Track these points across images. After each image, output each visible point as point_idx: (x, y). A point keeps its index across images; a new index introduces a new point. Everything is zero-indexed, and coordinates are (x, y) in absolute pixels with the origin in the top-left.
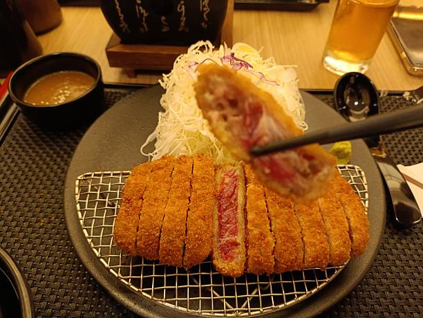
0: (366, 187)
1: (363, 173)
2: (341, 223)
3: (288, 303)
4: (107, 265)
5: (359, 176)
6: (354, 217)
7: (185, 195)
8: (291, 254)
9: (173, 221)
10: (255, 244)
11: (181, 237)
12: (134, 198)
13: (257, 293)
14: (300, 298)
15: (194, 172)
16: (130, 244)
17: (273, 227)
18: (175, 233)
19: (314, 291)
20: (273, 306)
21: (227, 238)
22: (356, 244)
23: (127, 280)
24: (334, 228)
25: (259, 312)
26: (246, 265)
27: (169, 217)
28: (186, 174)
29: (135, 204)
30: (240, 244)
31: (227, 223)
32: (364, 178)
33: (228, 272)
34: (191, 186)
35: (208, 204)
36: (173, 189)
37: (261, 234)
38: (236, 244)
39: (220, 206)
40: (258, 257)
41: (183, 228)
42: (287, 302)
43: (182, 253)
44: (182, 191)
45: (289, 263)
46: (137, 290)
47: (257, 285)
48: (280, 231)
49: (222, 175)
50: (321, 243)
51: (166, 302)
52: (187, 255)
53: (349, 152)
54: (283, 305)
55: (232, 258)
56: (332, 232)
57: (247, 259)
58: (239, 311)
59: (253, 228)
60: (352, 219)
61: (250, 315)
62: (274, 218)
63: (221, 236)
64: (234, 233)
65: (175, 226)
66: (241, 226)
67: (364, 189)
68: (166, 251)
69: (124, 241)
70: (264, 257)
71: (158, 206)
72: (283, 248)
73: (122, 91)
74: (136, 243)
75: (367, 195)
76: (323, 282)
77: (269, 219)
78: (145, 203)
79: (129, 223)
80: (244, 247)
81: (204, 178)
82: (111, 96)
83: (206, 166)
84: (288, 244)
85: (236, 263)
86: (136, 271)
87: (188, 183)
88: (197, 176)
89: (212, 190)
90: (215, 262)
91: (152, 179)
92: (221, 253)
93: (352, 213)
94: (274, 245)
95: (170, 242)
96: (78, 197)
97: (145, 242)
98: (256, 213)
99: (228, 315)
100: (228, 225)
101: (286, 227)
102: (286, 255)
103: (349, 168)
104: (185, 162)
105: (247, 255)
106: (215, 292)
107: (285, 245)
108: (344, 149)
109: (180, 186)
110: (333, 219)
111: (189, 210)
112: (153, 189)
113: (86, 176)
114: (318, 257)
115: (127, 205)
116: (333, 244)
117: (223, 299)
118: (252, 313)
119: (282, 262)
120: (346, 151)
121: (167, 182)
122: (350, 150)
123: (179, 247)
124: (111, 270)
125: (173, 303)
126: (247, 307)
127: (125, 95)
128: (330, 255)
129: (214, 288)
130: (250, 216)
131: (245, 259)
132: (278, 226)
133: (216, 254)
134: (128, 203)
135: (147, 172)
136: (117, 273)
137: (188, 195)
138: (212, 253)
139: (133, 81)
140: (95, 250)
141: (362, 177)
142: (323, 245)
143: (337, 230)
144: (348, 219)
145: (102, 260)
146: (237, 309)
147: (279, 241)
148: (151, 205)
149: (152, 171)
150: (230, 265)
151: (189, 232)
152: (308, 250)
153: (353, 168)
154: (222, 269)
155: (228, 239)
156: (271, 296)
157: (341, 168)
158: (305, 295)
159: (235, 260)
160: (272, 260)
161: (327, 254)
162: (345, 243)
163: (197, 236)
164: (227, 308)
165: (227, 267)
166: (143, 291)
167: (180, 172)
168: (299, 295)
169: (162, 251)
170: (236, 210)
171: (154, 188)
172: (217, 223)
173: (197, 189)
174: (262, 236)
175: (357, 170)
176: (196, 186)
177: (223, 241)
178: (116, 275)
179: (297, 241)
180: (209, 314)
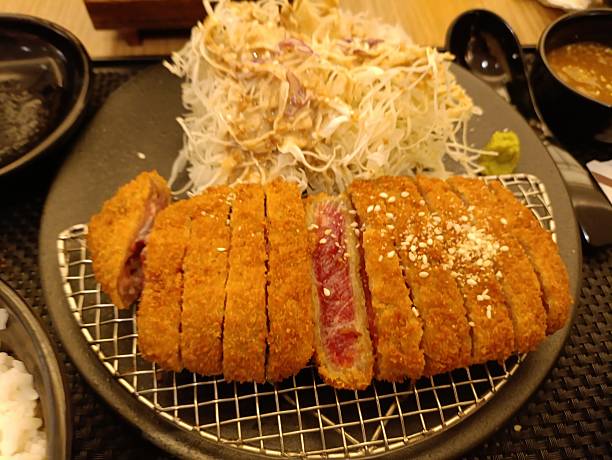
0: (549, 209)
1: (542, 186)
2: (528, 282)
3: (448, 423)
4: (132, 390)
5: (536, 192)
6: (548, 272)
7: (258, 258)
8: (451, 344)
9: (244, 307)
10: (390, 334)
11: (260, 335)
12: (167, 271)
13: (396, 412)
14: (466, 412)
15: (269, 213)
16: (170, 356)
17: (416, 300)
18: (249, 330)
19: (487, 397)
20: (425, 431)
21: (338, 325)
22: (554, 315)
23: (171, 413)
24: (519, 293)
25: (402, 444)
26: (376, 370)
27: (235, 302)
28: (254, 219)
29: (169, 284)
30: (360, 335)
31: (334, 298)
32: (545, 196)
33: (346, 386)
34: (266, 238)
35: (300, 270)
36: (234, 248)
37: (398, 316)
38: (353, 335)
39: (319, 270)
40: (398, 357)
41: (262, 318)
42: (446, 420)
43: (264, 361)
44: (253, 252)
45: (450, 361)
46: (190, 428)
47: (394, 397)
48: (430, 307)
49: (316, 215)
50: (500, 321)
51: (244, 444)
52: (274, 364)
53: (515, 153)
54: (440, 427)
55: (350, 360)
56: (515, 300)
57: (376, 360)
58: (369, 446)
59: (382, 306)
60: (544, 274)
61: (387, 449)
62: (416, 285)
63: (326, 322)
64: (349, 315)
65: (248, 316)
66: (359, 302)
67: (547, 213)
68: (234, 361)
69: (157, 351)
70: (408, 354)
71: (212, 284)
72: (438, 336)
73: (120, 71)
74: (180, 352)
75: (552, 225)
76: (501, 380)
77: (408, 286)
78: (189, 281)
79: (162, 319)
80: (369, 338)
81: (287, 223)
82: (102, 80)
83: (289, 200)
84: (446, 329)
85: (359, 369)
86: (186, 397)
87: (260, 234)
88: (276, 222)
89: (304, 245)
90: (322, 370)
91: (194, 234)
92: (331, 352)
93: (544, 264)
94: (422, 332)
95: (241, 345)
96: (64, 271)
97: (196, 350)
98: (384, 279)
99: (352, 455)
100: (338, 303)
101: (438, 299)
102: (444, 347)
103: (520, 179)
104: (251, 197)
105: (375, 352)
106: (325, 418)
107: (440, 330)
108: (508, 148)
109: (248, 242)
110: (514, 276)
111: (268, 284)
112: (199, 251)
113: (75, 231)
114: (495, 346)
115: (156, 286)
116: (520, 320)
117: (340, 428)
118: (391, 447)
119: (438, 359)
120: (511, 150)
121: (222, 236)
122: (517, 149)
123: (257, 354)
124: (142, 398)
125: (256, 444)
126: (381, 437)
127: (126, 78)
128: (515, 340)
129: (323, 411)
130: (375, 286)
131: (373, 359)
132: (425, 299)
133: (322, 357)
134: (157, 282)
135: (183, 222)
136: (152, 402)
137: (264, 257)
138: (315, 355)
139: (137, 51)
140: (108, 365)
141: (541, 194)
142: (502, 324)
143: (524, 295)
144: (538, 274)
145: (122, 381)
146: (365, 443)
147: (430, 325)
148: (200, 282)
149: (192, 219)
150: (348, 374)
151: (274, 325)
152: (480, 335)
153: (526, 179)
154: (335, 381)
155: (340, 327)
156: (418, 414)
157: (507, 180)
158: (474, 406)
159: (355, 364)
160: (422, 359)
161: (510, 339)
162: (537, 317)
163: (288, 331)
164: (349, 443)
165: (343, 378)
166: (201, 429)
167: (244, 216)
168: (464, 408)
169: (229, 362)
170: (347, 274)
171: (200, 249)
172: (317, 300)
173: (279, 244)
174: (400, 318)
175: (532, 182)
176: (274, 238)
177: (332, 332)
178: (152, 406)
179: (461, 322)
180: (319, 456)
